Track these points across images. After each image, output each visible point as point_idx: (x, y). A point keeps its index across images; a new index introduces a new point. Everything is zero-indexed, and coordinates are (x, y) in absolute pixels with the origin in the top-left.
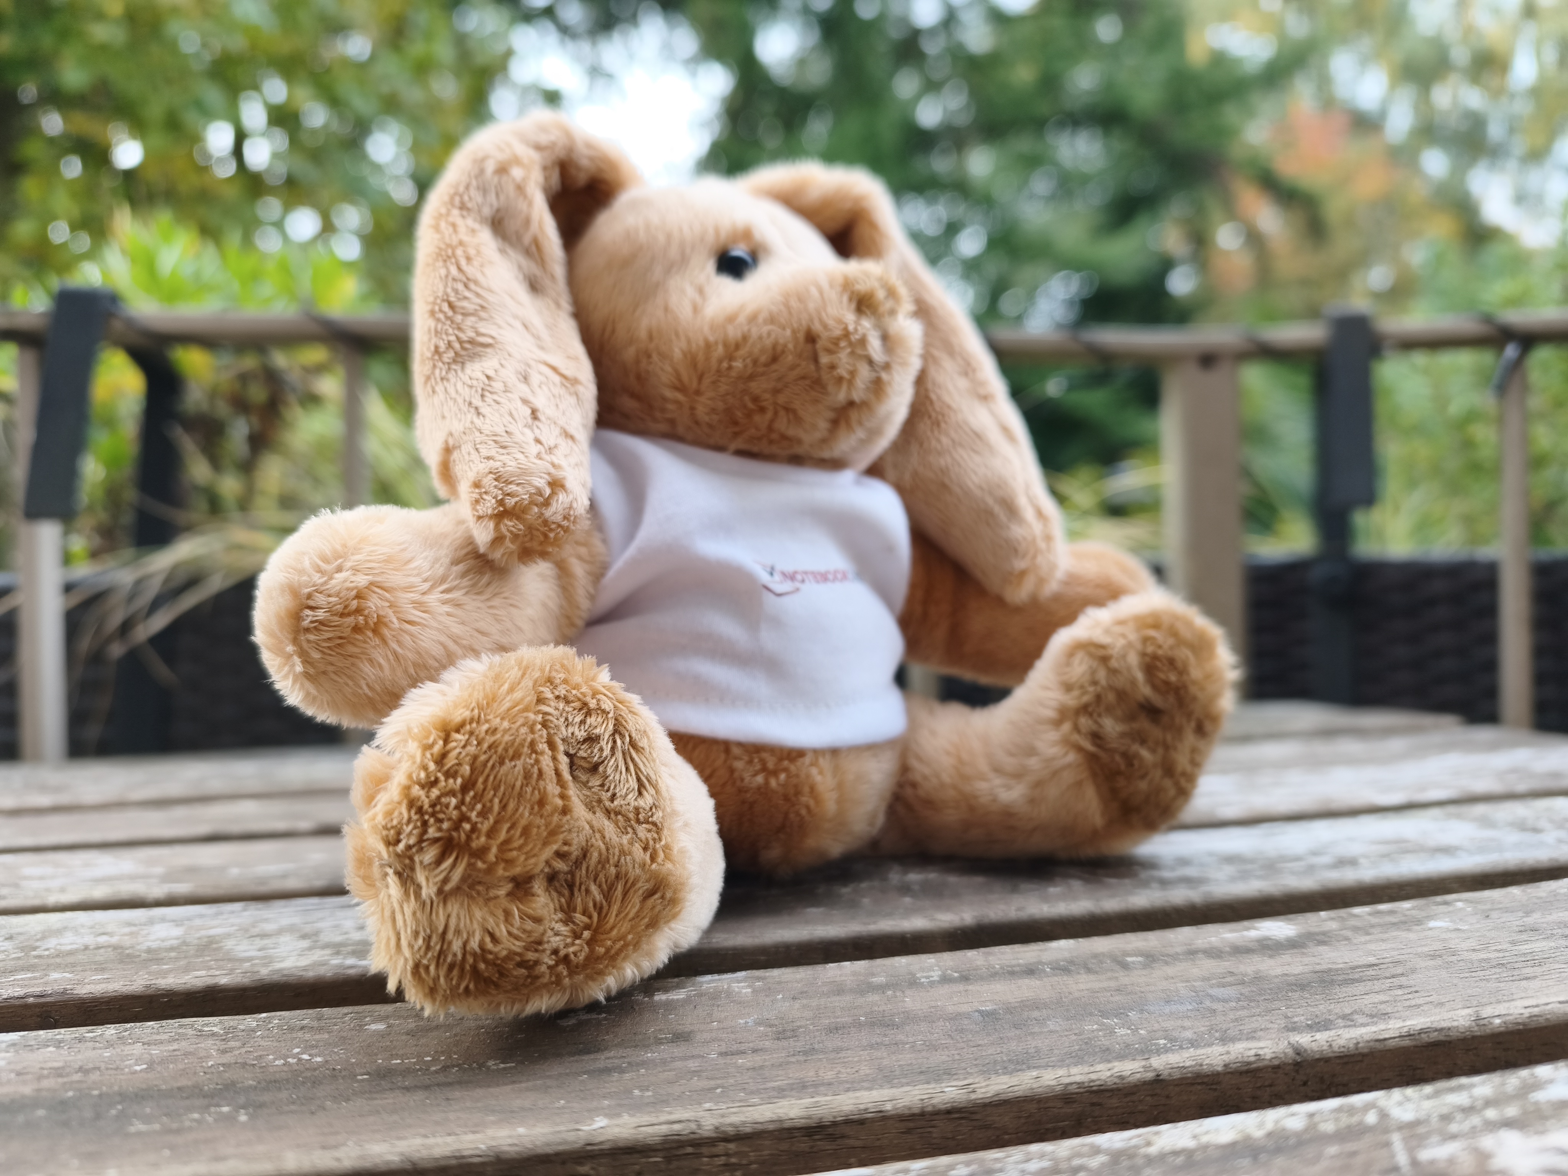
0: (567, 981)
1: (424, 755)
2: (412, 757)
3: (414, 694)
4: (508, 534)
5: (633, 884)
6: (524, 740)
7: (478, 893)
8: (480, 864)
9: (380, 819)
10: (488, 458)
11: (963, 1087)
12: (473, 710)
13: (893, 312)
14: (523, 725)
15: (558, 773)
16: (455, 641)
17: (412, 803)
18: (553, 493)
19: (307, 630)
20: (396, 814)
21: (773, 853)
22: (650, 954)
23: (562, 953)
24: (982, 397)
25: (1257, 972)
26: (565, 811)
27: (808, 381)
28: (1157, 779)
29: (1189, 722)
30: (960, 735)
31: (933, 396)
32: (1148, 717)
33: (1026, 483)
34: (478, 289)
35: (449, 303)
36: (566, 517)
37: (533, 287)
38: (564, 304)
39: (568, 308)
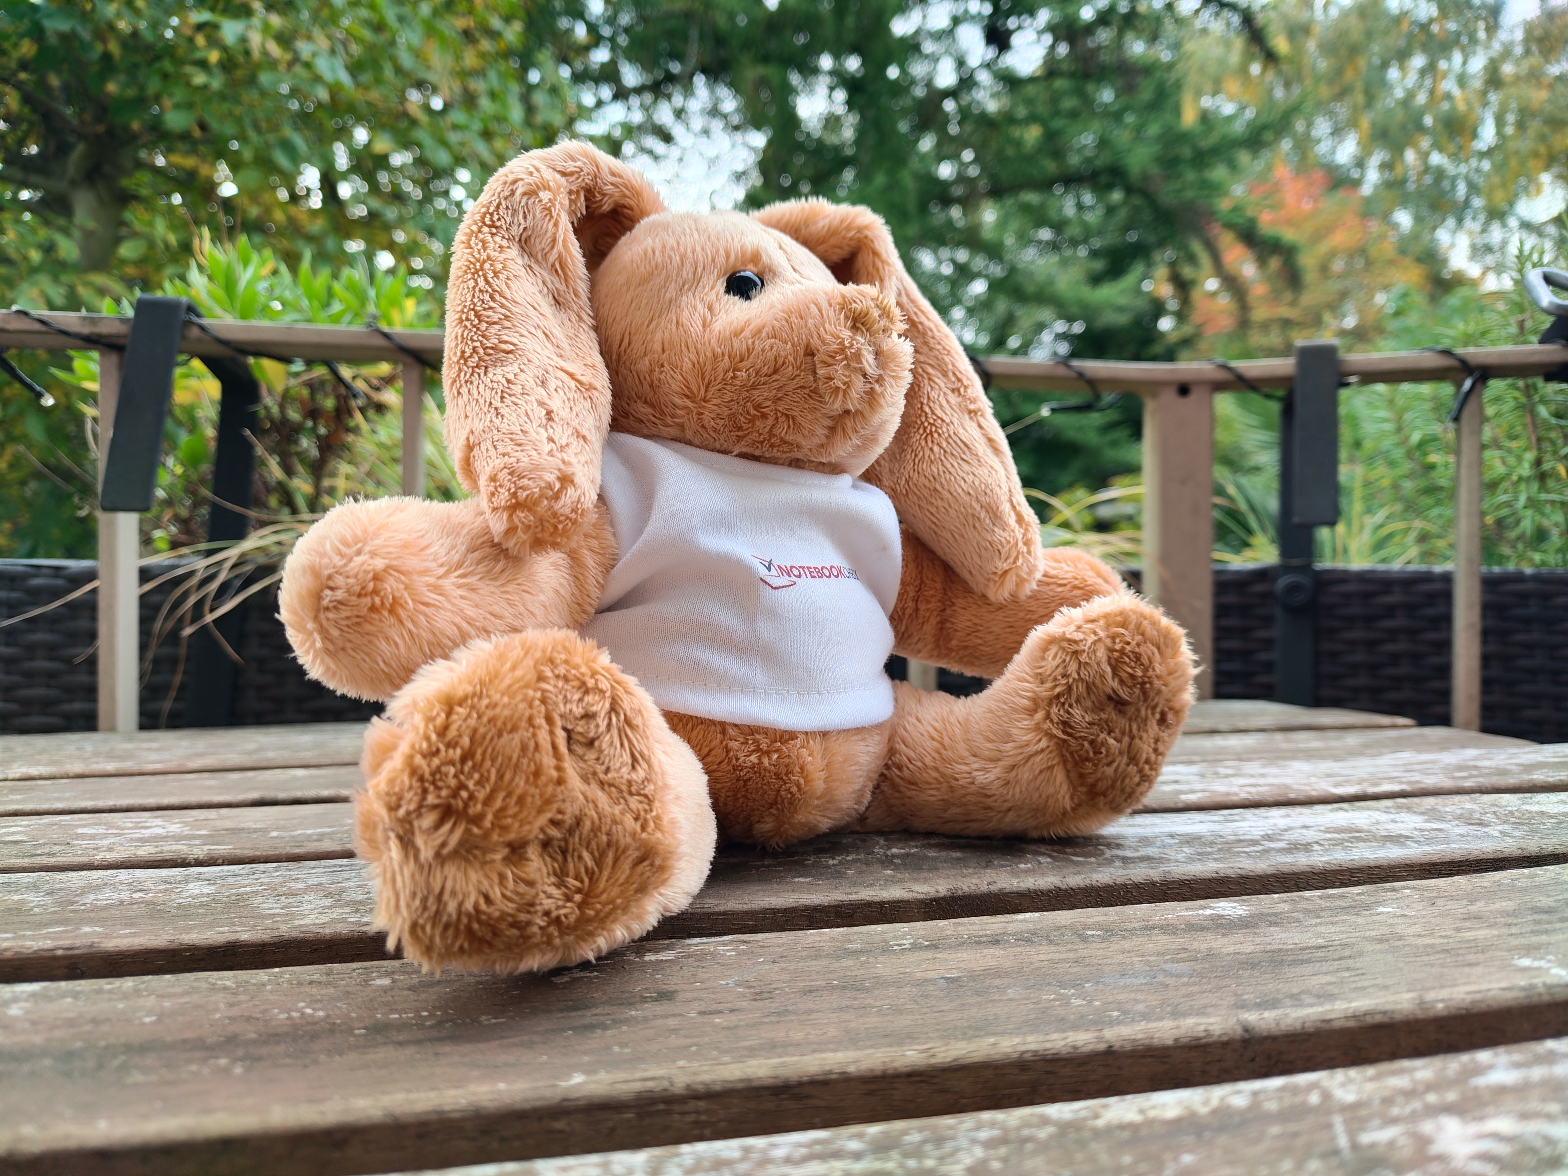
0: (557, 941)
1: (427, 726)
2: (416, 728)
4: (520, 525)
5: (624, 852)
6: (523, 715)
7: (475, 857)
8: (476, 830)
9: (383, 786)
10: (504, 455)
11: (923, 1051)
12: (475, 686)
13: (886, 331)
14: (523, 700)
15: (554, 747)
16: (469, 623)
17: (414, 771)
18: (563, 488)
19: (327, 609)
20: (399, 781)
21: (765, 827)
22: (640, 918)
23: (554, 914)
24: (970, 412)
25: (1210, 949)
26: (560, 781)
27: (807, 391)
28: (1123, 765)
29: (1153, 714)
30: (943, 720)
31: (927, 409)
32: (1114, 708)
33: (1010, 491)
34: (503, 301)
35: (476, 312)
36: (575, 511)
37: (556, 300)
38: (585, 317)
39: (590, 321)
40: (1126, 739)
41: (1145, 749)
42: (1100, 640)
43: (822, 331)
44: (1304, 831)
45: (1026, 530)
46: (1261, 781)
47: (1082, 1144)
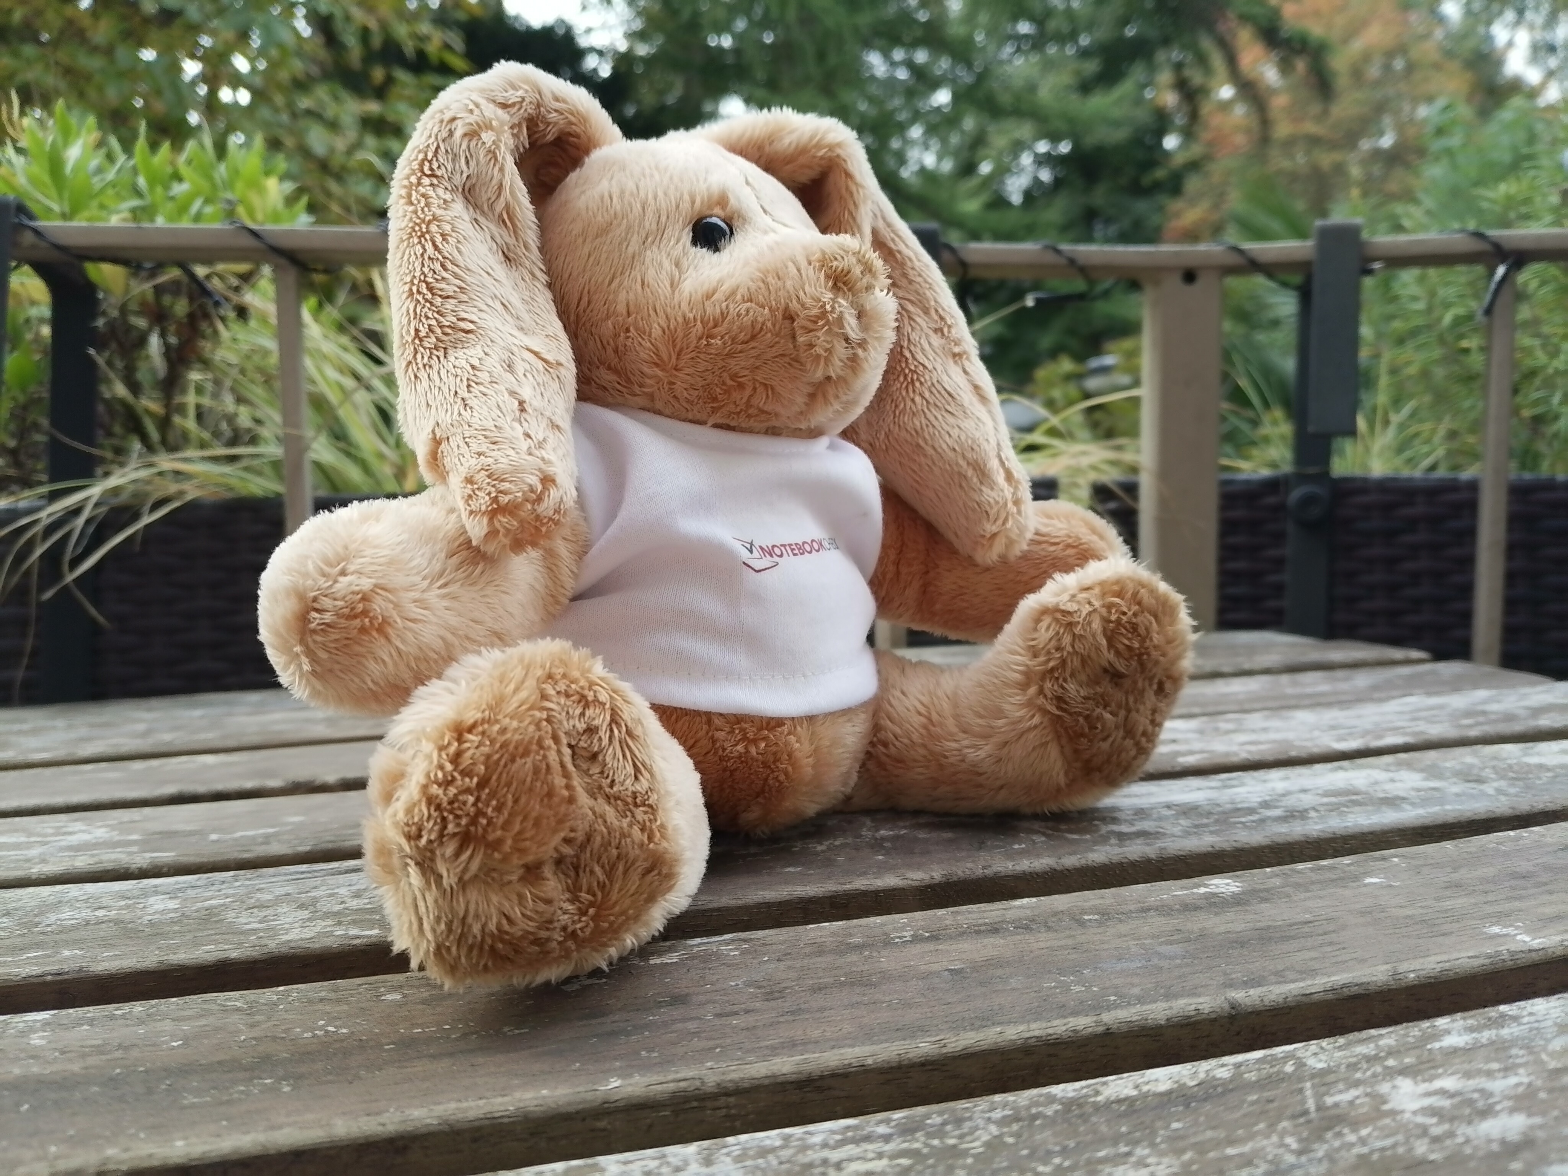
0: (574, 953)
1: (440, 756)
2: (429, 757)
4: (502, 530)
5: (633, 863)
6: (533, 738)
8: (496, 855)
9: (401, 816)
11: (934, 1043)
12: (483, 712)
13: (869, 288)
14: (530, 723)
15: (563, 765)
16: (453, 633)
17: (431, 800)
18: (545, 488)
19: (314, 631)
20: (416, 810)
21: (753, 814)
22: (647, 924)
23: (570, 930)
24: (955, 355)
25: (1203, 929)
26: (571, 800)
27: (787, 359)
28: (1119, 740)
29: (1151, 685)
30: (930, 693)
31: (907, 354)
32: (1111, 681)
33: (998, 445)
34: (456, 269)
35: (427, 283)
36: (557, 511)
37: (507, 258)
38: (539, 274)
39: (543, 278)
40: (1122, 713)
41: (1142, 721)
42: (1095, 610)
43: (801, 293)
44: (1302, 796)
45: (1016, 488)
46: (1263, 737)
47: (1084, 1118)
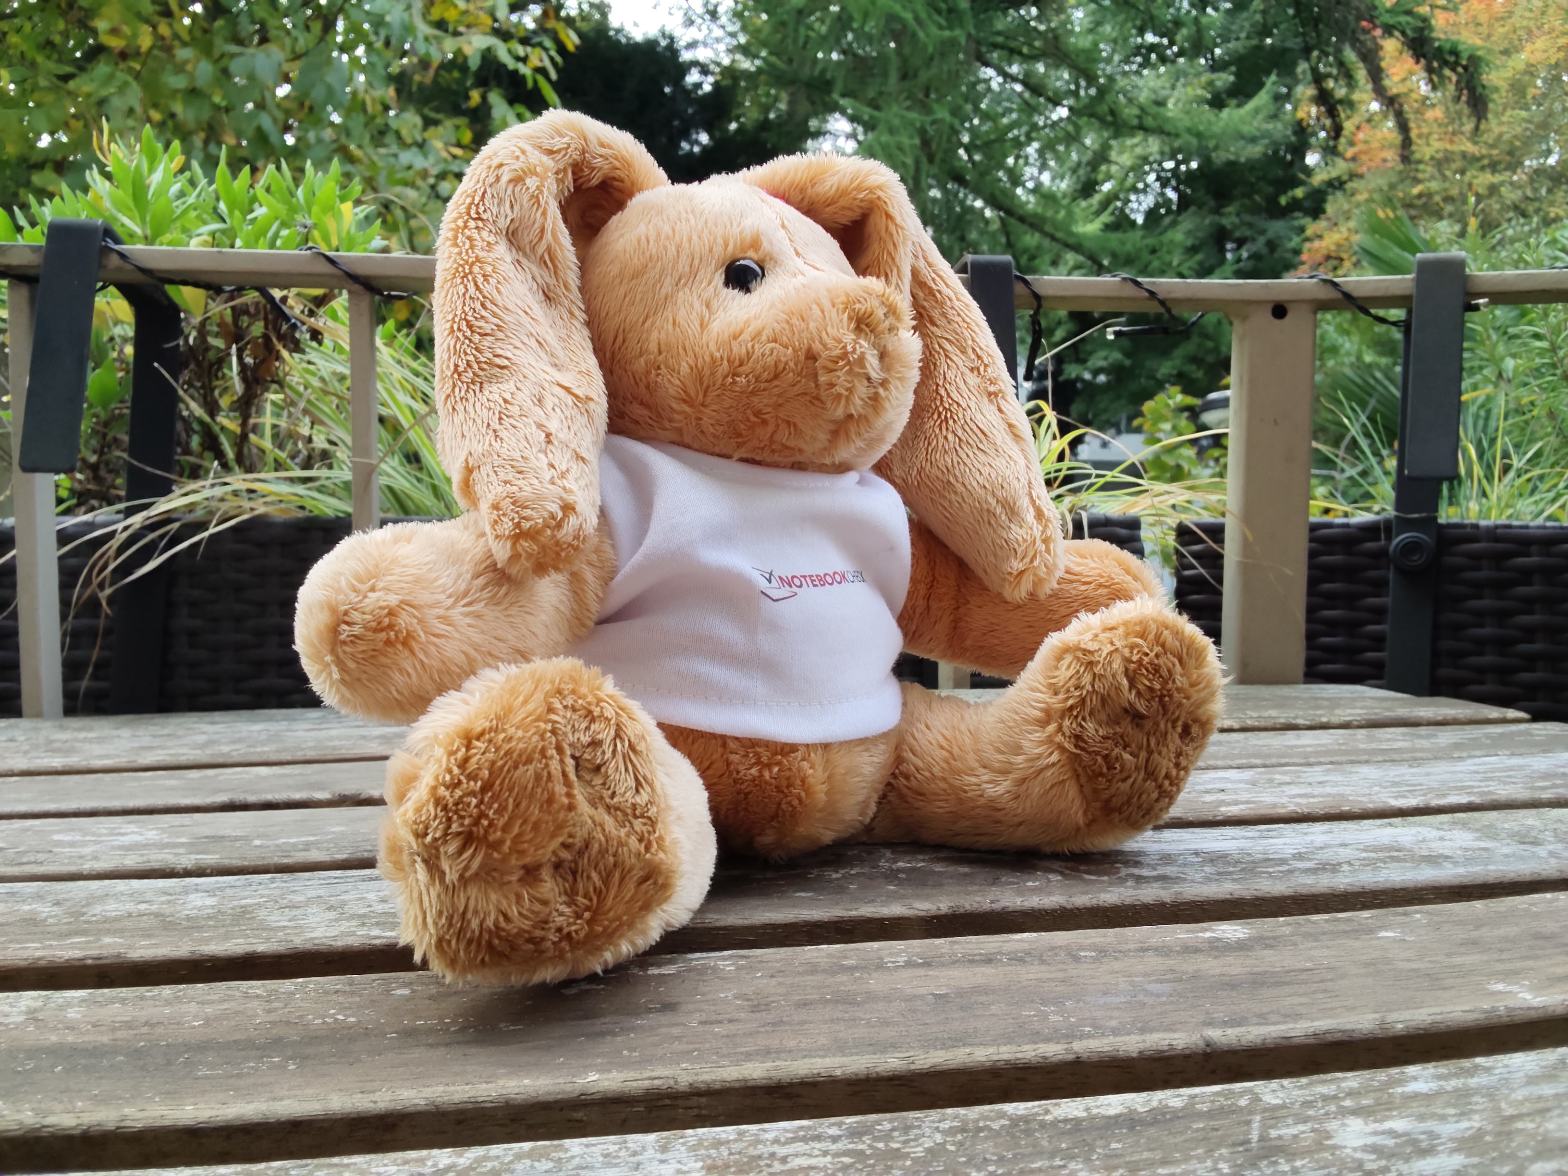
0: (569, 955)
1: (448, 760)
2: (439, 761)
3: (439, 701)
4: (524, 554)
5: (630, 871)
6: (536, 747)
7: (494, 879)
8: (496, 855)
9: (410, 815)
11: (903, 1059)
12: (491, 721)
13: (892, 329)
14: (535, 734)
15: (565, 774)
16: (476, 650)
17: (438, 801)
18: (565, 515)
19: (344, 643)
20: (424, 810)
21: (767, 838)
22: (643, 933)
23: (565, 931)
24: (990, 394)
25: (1197, 971)
26: (571, 808)
27: (808, 398)
28: (1139, 781)
29: (1174, 727)
30: (953, 728)
31: (942, 392)
32: (1132, 721)
33: (1030, 483)
34: (495, 309)
35: (468, 322)
36: (576, 537)
37: (547, 297)
38: (577, 312)
39: (581, 316)
40: (1143, 755)
41: (1165, 764)
42: (1117, 650)
43: (824, 334)
44: (1341, 850)
45: (1046, 526)
